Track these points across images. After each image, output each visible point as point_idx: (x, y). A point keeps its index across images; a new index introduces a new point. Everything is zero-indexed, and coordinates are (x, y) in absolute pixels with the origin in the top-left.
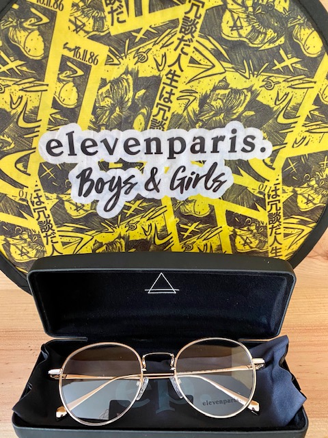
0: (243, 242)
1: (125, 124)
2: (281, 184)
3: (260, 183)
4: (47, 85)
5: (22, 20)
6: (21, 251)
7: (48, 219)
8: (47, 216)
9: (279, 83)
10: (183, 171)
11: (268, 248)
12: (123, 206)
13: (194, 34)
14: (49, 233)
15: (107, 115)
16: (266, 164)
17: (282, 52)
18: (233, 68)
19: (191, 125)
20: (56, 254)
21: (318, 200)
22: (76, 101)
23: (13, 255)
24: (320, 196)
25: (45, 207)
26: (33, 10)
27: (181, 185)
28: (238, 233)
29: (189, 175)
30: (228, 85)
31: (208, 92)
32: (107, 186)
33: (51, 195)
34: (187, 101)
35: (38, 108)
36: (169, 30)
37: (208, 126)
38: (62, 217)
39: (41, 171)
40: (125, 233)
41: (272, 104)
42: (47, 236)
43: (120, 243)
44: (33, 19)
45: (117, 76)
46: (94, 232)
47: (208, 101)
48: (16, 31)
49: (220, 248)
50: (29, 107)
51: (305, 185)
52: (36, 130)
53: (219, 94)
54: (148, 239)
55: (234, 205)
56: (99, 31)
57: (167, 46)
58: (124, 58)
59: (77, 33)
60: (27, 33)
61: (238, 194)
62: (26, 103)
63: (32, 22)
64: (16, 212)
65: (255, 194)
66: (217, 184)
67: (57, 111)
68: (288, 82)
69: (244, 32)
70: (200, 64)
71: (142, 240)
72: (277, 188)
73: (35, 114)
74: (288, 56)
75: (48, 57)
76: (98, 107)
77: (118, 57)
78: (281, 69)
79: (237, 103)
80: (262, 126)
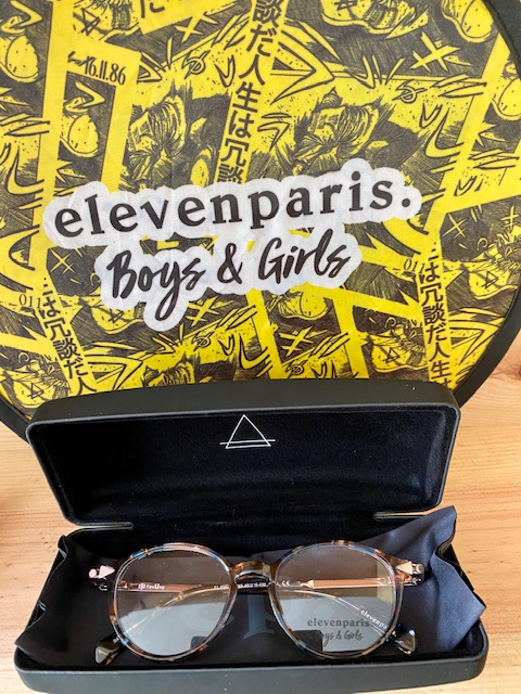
0: (386, 357)
1: (177, 177)
2: (441, 257)
3: (405, 258)
4: (48, 123)
7: (69, 338)
8: (66, 333)
9: (424, 90)
10: (277, 247)
11: (426, 363)
12: (185, 310)
13: (277, 21)
14: (72, 360)
15: (147, 163)
16: (412, 226)
17: (425, 38)
18: (345, 71)
19: (284, 171)
20: (85, 392)
21: (504, 280)
22: (96, 146)
23: (19, 397)
24: (507, 274)
25: (62, 319)
27: (277, 269)
28: (375, 342)
29: (288, 253)
30: (340, 100)
31: (309, 115)
32: (157, 280)
33: (70, 298)
34: (275, 132)
35: (37, 160)
36: (236, 18)
37: (312, 170)
38: (90, 332)
39: (51, 261)
40: (193, 353)
41: (415, 127)
42: (69, 365)
43: (185, 369)
44: (16, 18)
45: (157, 100)
46: (142, 353)
47: (309, 130)
49: (347, 367)
50: (23, 160)
51: (481, 257)
52: (37, 196)
53: (326, 116)
54: (231, 360)
55: (365, 297)
56: (122, 29)
57: (235, 44)
58: (167, 68)
59: (88, 34)
60: (9, 42)
61: (370, 278)
62: (18, 155)
63: (16, 22)
64: (17, 329)
65: (398, 276)
66: (334, 264)
67: (67, 163)
68: (439, 87)
69: (360, 10)
70: (291, 69)
71: (221, 361)
72: (435, 265)
73: (31, 171)
74: (436, 43)
75: (45, 77)
76: (132, 153)
77: (157, 69)
78: (426, 67)
79: (356, 130)
80: (400, 163)
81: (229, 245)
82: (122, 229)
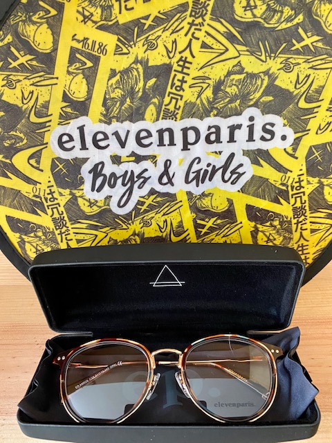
0: (266, 239)
1: (136, 115)
2: (305, 175)
3: (282, 174)
4: (57, 78)
5: (31, 14)
7: (62, 216)
8: (61, 213)
9: (299, 64)
10: (198, 163)
12: (136, 202)
13: (205, 18)
14: (63, 230)
15: (117, 106)
16: (287, 153)
17: (300, 30)
18: (248, 51)
19: (205, 114)
22: (86, 94)
23: (29, 252)
25: (58, 204)
26: (41, 3)
27: (197, 178)
28: (260, 229)
29: (205, 167)
30: (243, 69)
31: (222, 78)
32: (119, 181)
33: (64, 190)
34: (200, 88)
35: (49, 102)
36: (179, 15)
37: (223, 114)
38: (76, 214)
39: (54, 166)
40: (140, 230)
41: (291, 88)
42: (61, 234)
43: (135, 240)
44: (41, 12)
45: (126, 66)
46: (108, 229)
47: (222, 88)
48: (25, 26)
50: (40, 101)
53: (233, 79)
54: (164, 236)
55: (254, 199)
56: (107, 21)
57: (178, 31)
58: (133, 46)
59: (85, 23)
60: (36, 27)
61: (258, 186)
62: (37, 98)
63: (41, 15)
64: (30, 209)
65: (277, 185)
66: (235, 176)
67: (68, 104)
68: (309, 62)
69: (259, 12)
70: (212, 48)
71: (158, 236)
72: (301, 179)
73: (46, 108)
74: (308, 34)
75: (57, 49)
76: (108, 99)
77: (127, 46)
78: (300, 49)
79: (253, 89)
80: (281, 112)
81: (167, 161)
82: (100, 148)
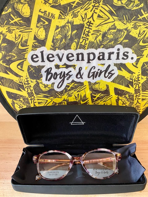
0: (122, 103)
1: (67, 47)
2: (141, 75)
3: (131, 74)
4: (32, 29)
6: (20, 106)
7: (32, 92)
8: (31, 90)
9: (140, 26)
10: (94, 69)
12: (66, 86)
13: (100, 3)
14: (32, 98)
15: (59, 42)
16: (133, 65)
17: (142, 11)
18: (118, 19)
19: (98, 47)
20: (35, 106)
22: (45, 36)
23: (16, 108)
25: (30, 86)
27: (93, 75)
28: (120, 99)
29: (97, 71)
30: (116, 27)
31: (106, 31)
32: (59, 76)
33: (33, 80)
34: (96, 35)
35: (27, 40)
36: (88, 2)
37: (106, 47)
38: (38, 91)
39: (29, 69)
40: (67, 98)
41: (137, 36)
42: (31, 99)
43: (64, 103)
45: (63, 24)
46: (52, 97)
47: (106, 35)
49: (111, 105)
50: (24, 39)
53: (111, 32)
54: (77, 101)
55: (118, 85)
56: (55, 3)
57: (87, 9)
58: (67, 15)
59: (45, 4)
60: (23, 5)
61: (120, 80)
62: (22, 38)
64: (17, 88)
65: (128, 79)
66: (110, 75)
67: (36, 41)
68: (145, 25)
69: (124, 2)
70: (103, 18)
71: (74, 101)
72: (139, 77)
73: (26, 43)
74: (145, 12)
75: (32, 16)
76: (55, 39)
77: (64, 15)
78: (142, 19)
79: (120, 36)
80: (131, 47)
81: (80, 67)
82: (50, 61)
